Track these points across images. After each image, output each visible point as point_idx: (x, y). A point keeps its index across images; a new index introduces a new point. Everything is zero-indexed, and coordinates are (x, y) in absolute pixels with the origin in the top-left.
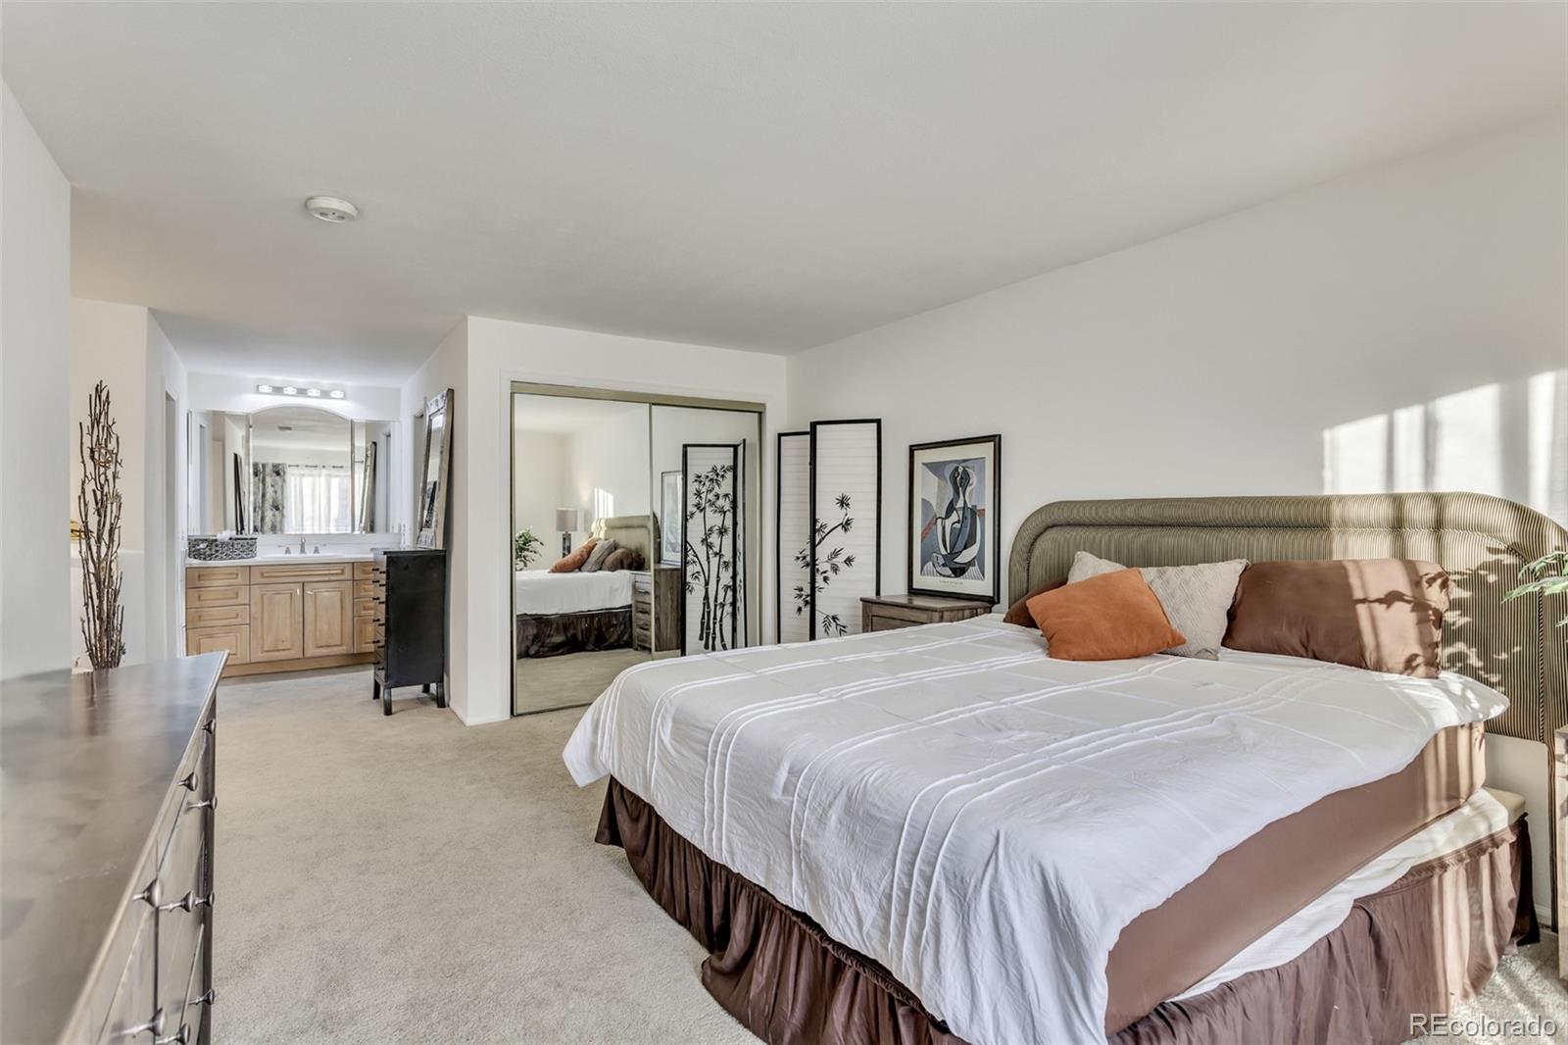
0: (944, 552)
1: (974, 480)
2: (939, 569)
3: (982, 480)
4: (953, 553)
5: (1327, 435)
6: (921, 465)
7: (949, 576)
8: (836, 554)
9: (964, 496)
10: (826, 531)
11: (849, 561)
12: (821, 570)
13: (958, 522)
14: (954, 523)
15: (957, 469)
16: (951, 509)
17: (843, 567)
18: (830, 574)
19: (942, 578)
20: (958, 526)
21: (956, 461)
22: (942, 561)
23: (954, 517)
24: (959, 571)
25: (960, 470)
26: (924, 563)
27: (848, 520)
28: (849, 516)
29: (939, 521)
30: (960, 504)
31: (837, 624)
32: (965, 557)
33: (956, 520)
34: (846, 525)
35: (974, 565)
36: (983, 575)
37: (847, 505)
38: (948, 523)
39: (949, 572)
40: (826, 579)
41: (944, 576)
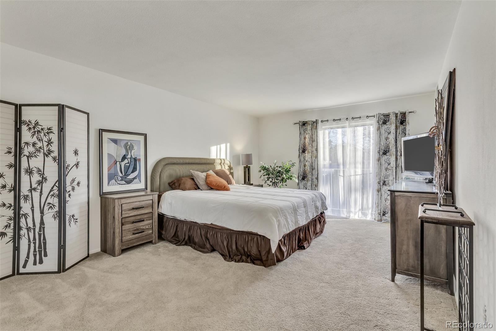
0: (121, 175)
1: (135, 148)
2: (119, 182)
3: (139, 148)
4: (126, 174)
5: (211, 148)
6: (107, 139)
7: (124, 184)
8: (73, 180)
9: (131, 153)
10: (70, 168)
11: (78, 184)
12: (68, 191)
13: (128, 163)
14: (126, 164)
15: (127, 143)
16: (124, 158)
17: (76, 187)
18: (71, 192)
19: (121, 186)
20: (128, 165)
21: (127, 140)
22: (120, 179)
23: (126, 161)
24: (129, 182)
25: (129, 144)
26: (110, 180)
27: (78, 162)
28: (79, 160)
29: (118, 163)
30: (129, 156)
31: (74, 219)
32: (132, 176)
33: (127, 162)
34: (77, 165)
35: (137, 179)
36: (141, 182)
37: (78, 154)
38: (123, 164)
39: (124, 183)
40: (70, 195)
41: (122, 185)
